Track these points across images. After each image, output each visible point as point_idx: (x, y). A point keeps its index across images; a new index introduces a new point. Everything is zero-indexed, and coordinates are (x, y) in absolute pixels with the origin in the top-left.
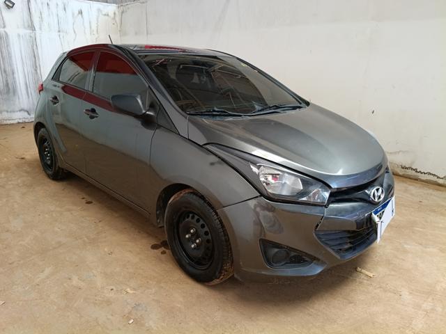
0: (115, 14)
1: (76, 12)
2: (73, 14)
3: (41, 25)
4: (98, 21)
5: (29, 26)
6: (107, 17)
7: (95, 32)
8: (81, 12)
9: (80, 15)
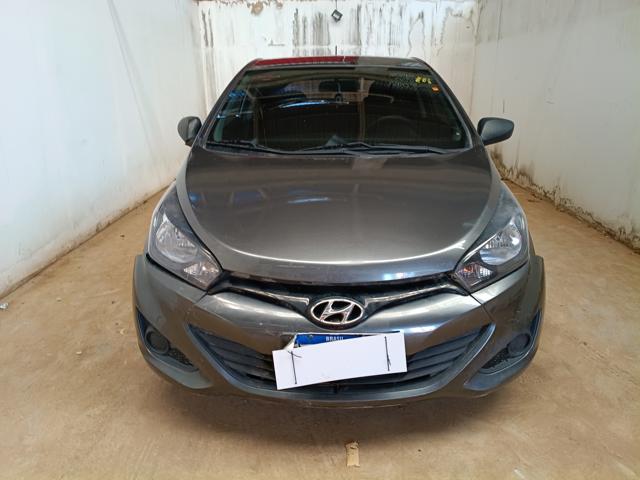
0: (472, 12)
1: (416, 16)
2: (411, 19)
3: (368, 39)
4: (444, 25)
5: (355, 41)
6: (459, 18)
7: (438, 42)
8: (421, 16)
9: (420, 20)
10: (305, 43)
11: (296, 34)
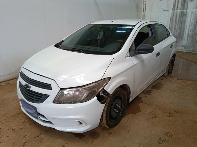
10: (177, 9)
11: (174, 6)
